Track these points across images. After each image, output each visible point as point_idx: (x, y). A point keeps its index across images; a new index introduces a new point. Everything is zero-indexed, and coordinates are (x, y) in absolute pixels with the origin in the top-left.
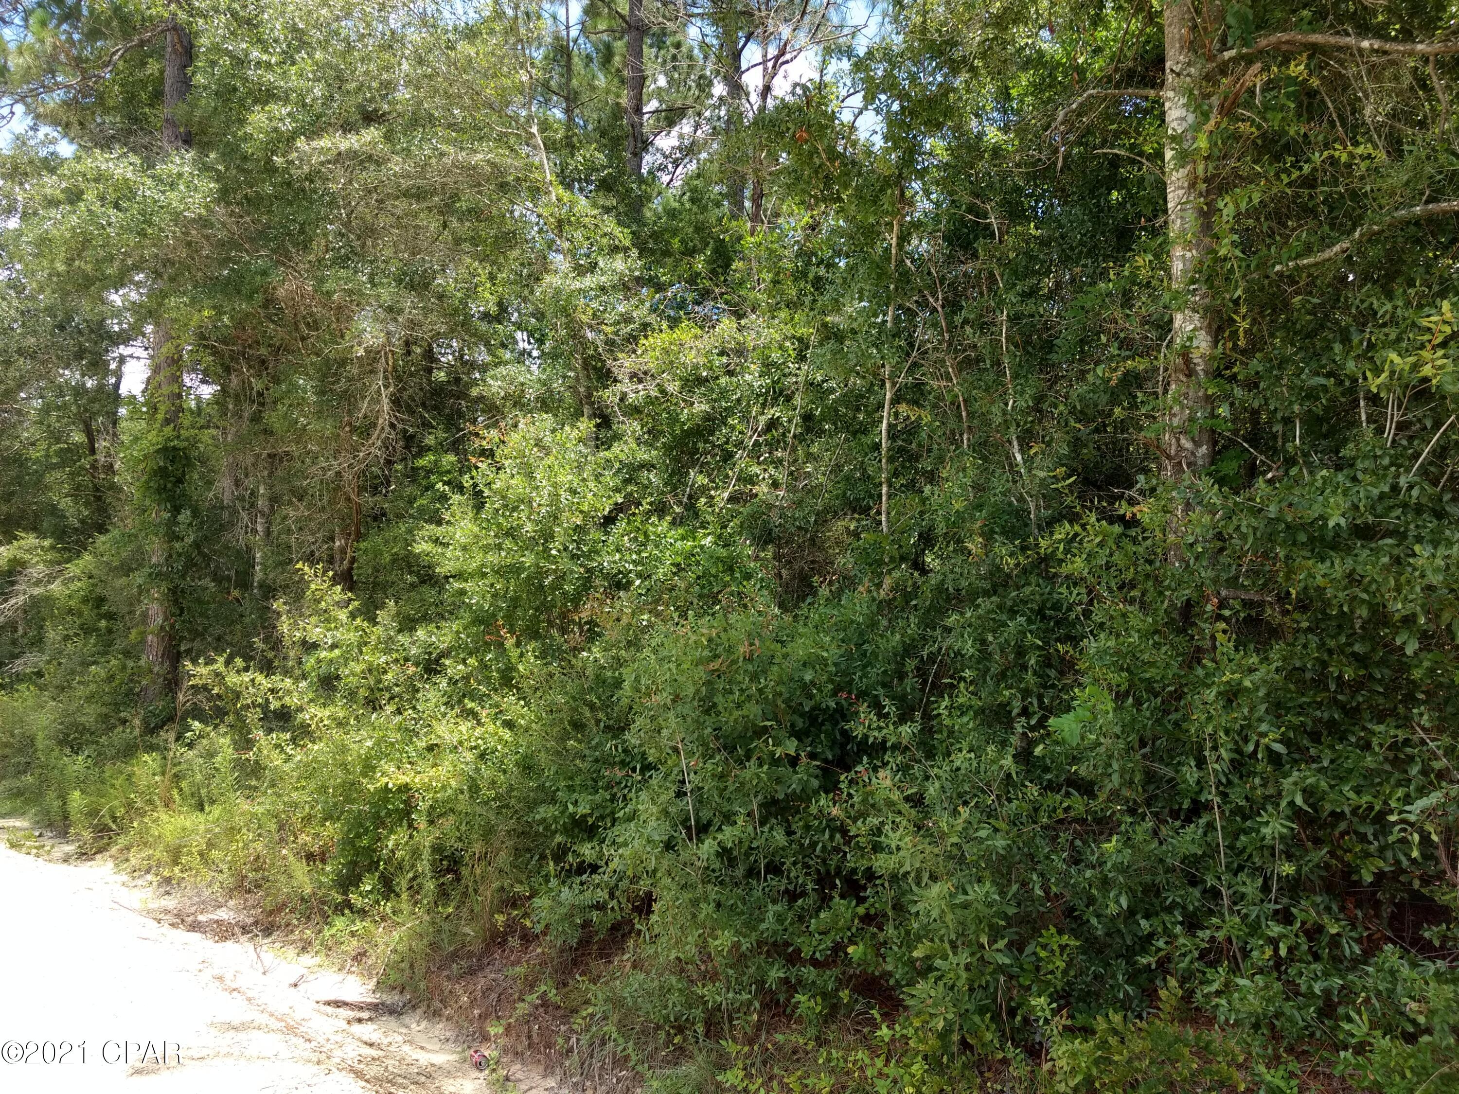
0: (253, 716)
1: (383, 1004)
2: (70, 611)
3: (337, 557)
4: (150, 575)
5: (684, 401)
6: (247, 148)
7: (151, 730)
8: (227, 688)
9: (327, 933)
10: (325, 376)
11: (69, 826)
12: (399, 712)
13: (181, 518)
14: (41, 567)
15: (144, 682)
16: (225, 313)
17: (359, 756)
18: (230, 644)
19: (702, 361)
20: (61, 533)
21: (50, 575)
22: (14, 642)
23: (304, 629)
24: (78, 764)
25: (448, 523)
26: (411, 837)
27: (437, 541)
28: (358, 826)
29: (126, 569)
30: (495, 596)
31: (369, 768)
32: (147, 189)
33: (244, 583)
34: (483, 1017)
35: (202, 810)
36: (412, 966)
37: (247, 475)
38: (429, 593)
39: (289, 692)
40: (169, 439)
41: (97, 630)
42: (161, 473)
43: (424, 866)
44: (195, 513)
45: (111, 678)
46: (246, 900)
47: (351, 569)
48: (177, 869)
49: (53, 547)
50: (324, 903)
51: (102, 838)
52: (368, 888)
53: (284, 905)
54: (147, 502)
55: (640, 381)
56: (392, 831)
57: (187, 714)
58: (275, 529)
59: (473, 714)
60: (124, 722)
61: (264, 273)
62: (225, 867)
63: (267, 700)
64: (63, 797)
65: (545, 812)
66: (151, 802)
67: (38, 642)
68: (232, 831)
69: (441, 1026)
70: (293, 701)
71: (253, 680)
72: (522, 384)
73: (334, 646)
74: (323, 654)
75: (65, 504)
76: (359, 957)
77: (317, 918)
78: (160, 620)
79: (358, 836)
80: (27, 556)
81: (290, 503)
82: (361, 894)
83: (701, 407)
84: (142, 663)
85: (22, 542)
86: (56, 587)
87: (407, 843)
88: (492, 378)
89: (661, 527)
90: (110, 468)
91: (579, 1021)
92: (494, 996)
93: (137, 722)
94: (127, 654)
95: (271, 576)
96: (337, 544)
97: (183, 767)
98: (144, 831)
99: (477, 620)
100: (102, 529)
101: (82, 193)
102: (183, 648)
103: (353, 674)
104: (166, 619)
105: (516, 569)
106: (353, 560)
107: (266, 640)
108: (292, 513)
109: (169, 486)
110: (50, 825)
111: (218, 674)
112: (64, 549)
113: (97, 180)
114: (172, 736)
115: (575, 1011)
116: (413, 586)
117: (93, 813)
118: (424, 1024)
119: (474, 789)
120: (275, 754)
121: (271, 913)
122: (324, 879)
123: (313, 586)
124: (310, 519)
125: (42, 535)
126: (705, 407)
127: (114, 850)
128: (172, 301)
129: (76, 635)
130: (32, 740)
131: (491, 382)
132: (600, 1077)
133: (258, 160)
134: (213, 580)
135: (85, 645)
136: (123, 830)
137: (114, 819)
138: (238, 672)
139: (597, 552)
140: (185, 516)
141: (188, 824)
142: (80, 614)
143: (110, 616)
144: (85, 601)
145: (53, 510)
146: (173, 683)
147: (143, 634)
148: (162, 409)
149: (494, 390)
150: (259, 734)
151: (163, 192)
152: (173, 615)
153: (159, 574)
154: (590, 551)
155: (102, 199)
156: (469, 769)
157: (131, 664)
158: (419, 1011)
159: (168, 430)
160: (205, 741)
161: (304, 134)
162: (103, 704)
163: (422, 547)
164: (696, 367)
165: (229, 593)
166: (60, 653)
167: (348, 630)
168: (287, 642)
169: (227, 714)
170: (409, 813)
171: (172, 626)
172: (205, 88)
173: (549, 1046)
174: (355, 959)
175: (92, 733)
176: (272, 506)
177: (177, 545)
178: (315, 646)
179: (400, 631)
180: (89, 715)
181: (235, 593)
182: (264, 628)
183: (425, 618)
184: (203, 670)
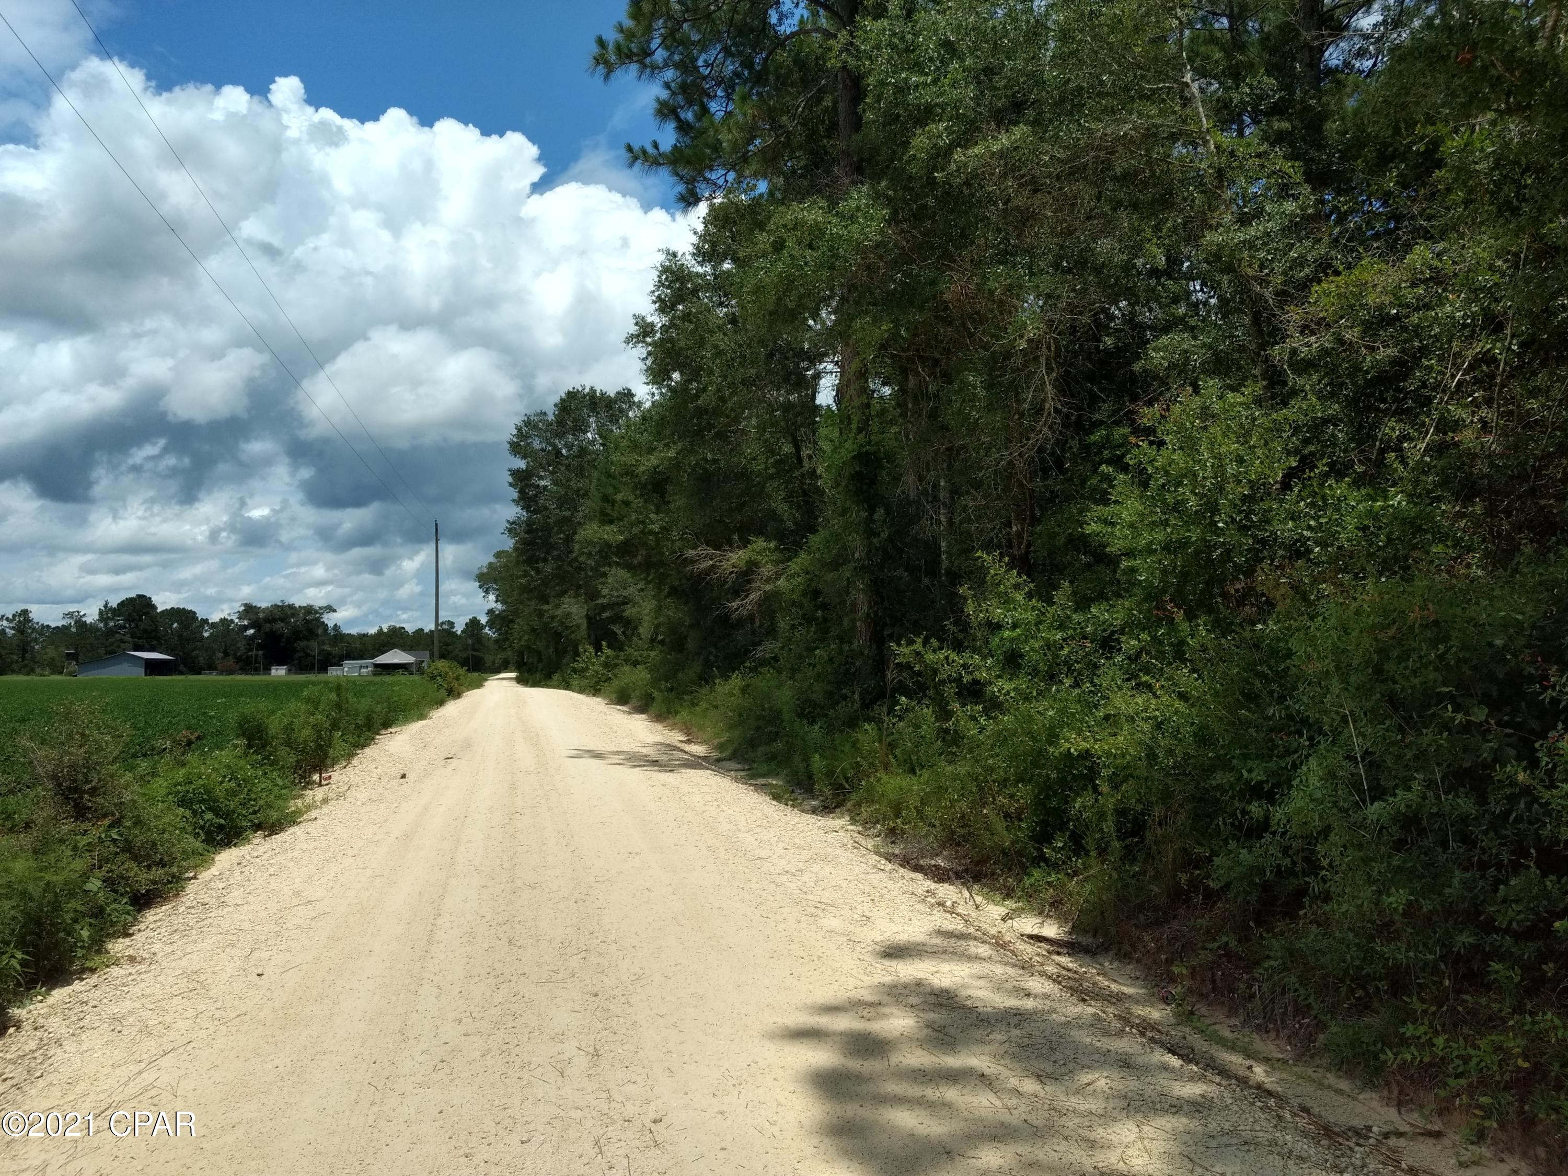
0: (950, 690)
1: (1079, 943)
2: (794, 604)
3: (1015, 542)
4: (855, 568)
5: (1366, 347)
6: (913, 169)
7: (867, 705)
8: (926, 665)
9: (1027, 882)
10: (992, 369)
11: (813, 784)
12: (1076, 685)
13: (876, 516)
14: (769, 566)
15: (858, 664)
16: (902, 326)
17: (1044, 726)
18: (925, 629)
19: (1387, 299)
20: (781, 536)
21: (776, 573)
22: (753, 632)
23: (987, 610)
24: (815, 732)
25: (1117, 502)
26: (1096, 800)
27: (1106, 522)
28: (1047, 789)
29: (835, 565)
30: (1164, 572)
31: (1053, 737)
32: (835, 228)
33: (933, 572)
34: (1169, 962)
35: (914, 773)
36: (1102, 913)
37: (928, 471)
38: (1104, 571)
39: (978, 668)
40: (862, 446)
41: (816, 619)
42: (857, 477)
43: (1109, 826)
44: (888, 512)
45: (831, 660)
46: (957, 852)
47: (1027, 553)
48: (899, 821)
49: (777, 548)
50: (1022, 856)
51: (838, 794)
52: (1060, 845)
53: (989, 858)
54: (848, 504)
55: (1313, 333)
56: (1078, 795)
57: (894, 691)
58: (957, 520)
59: (1149, 687)
60: (845, 698)
61: (933, 283)
62: (937, 823)
63: (960, 674)
64: (807, 759)
65: (1221, 778)
66: (872, 765)
67: (772, 632)
68: (940, 790)
69: (1131, 966)
70: (983, 675)
71: (947, 658)
72: (1186, 351)
73: (1015, 626)
74: (1007, 634)
75: (783, 508)
76: (1056, 904)
77: (1017, 870)
78: (866, 608)
79: (1048, 797)
80: (760, 558)
81: (968, 493)
82: (1054, 850)
83: (1385, 353)
84: (855, 645)
85: (755, 546)
86: (782, 583)
87: (1092, 806)
88: (1154, 350)
89: (1338, 489)
90: (813, 473)
91: (1261, 971)
92: (1178, 945)
93: (856, 697)
94: (842, 640)
95: (956, 564)
96: (1014, 529)
97: (896, 736)
98: (870, 789)
99: (1148, 598)
100: (813, 530)
101: (785, 241)
102: (886, 633)
103: (1032, 649)
104: (870, 607)
105: (1183, 544)
106: (1029, 545)
107: (956, 623)
108: (971, 504)
109: (865, 487)
110: (799, 784)
111: (918, 654)
112: (785, 549)
113: (795, 228)
114: (885, 709)
115: (1257, 963)
116: (1088, 566)
117: (830, 773)
118: (1116, 964)
119: (1152, 756)
120: (971, 724)
121: (978, 863)
122: (1021, 835)
123: (992, 572)
124: (987, 507)
125: (768, 539)
126: (1392, 352)
127: (849, 805)
128: (858, 323)
129: (800, 624)
130: (779, 712)
131: (1154, 354)
132: (1283, 1021)
133: (921, 177)
134: (906, 570)
135: (808, 633)
136: (855, 788)
137: (847, 779)
138: (934, 651)
139: (1268, 522)
140: (879, 514)
141: (904, 784)
142: (801, 606)
143: (824, 607)
144: (804, 594)
145: (773, 515)
146: (880, 663)
147: (853, 621)
148: (855, 419)
149: (1156, 362)
150: (956, 706)
151: (846, 227)
152: (876, 603)
153: (863, 567)
154: (1260, 521)
155: (799, 243)
156: (1147, 738)
157: (846, 648)
158: (1111, 953)
159: (861, 437)
160: (911, 715)
161: (959, 145)
162: (828, 683)
163: (1092, 528)
164: (1381, 307)
165: (920, 581)
166: (790, 640)
167: (1026, 610)
168: (974, 623)
169: (928, 688)
170: (1092, 780)
171: (876, 613)
172: (874, 122)
173: (1232, 990)
174: (1052, 905)
175: (822, 708)
176: (952, 498)
177: (875, 541)
178: (999, 627)
179: (1076, 611)
180: (818, 693)
181: (926, 581)
182: (953, 612)
183: (1101, 597)
184: (905, 650)
